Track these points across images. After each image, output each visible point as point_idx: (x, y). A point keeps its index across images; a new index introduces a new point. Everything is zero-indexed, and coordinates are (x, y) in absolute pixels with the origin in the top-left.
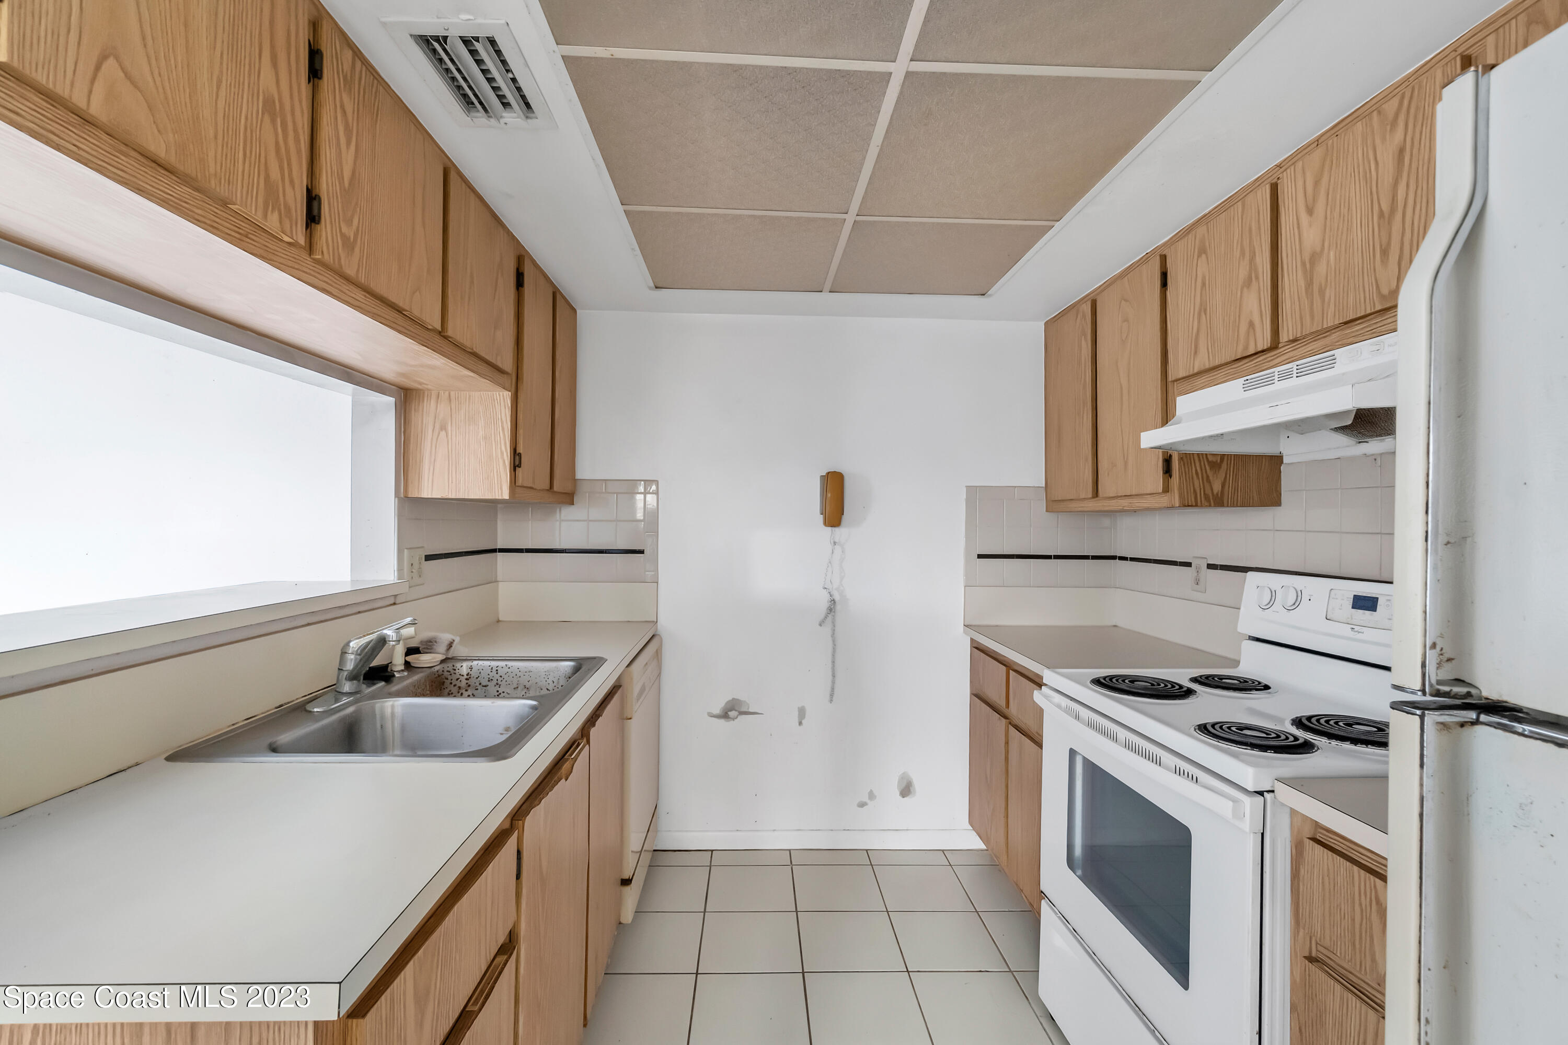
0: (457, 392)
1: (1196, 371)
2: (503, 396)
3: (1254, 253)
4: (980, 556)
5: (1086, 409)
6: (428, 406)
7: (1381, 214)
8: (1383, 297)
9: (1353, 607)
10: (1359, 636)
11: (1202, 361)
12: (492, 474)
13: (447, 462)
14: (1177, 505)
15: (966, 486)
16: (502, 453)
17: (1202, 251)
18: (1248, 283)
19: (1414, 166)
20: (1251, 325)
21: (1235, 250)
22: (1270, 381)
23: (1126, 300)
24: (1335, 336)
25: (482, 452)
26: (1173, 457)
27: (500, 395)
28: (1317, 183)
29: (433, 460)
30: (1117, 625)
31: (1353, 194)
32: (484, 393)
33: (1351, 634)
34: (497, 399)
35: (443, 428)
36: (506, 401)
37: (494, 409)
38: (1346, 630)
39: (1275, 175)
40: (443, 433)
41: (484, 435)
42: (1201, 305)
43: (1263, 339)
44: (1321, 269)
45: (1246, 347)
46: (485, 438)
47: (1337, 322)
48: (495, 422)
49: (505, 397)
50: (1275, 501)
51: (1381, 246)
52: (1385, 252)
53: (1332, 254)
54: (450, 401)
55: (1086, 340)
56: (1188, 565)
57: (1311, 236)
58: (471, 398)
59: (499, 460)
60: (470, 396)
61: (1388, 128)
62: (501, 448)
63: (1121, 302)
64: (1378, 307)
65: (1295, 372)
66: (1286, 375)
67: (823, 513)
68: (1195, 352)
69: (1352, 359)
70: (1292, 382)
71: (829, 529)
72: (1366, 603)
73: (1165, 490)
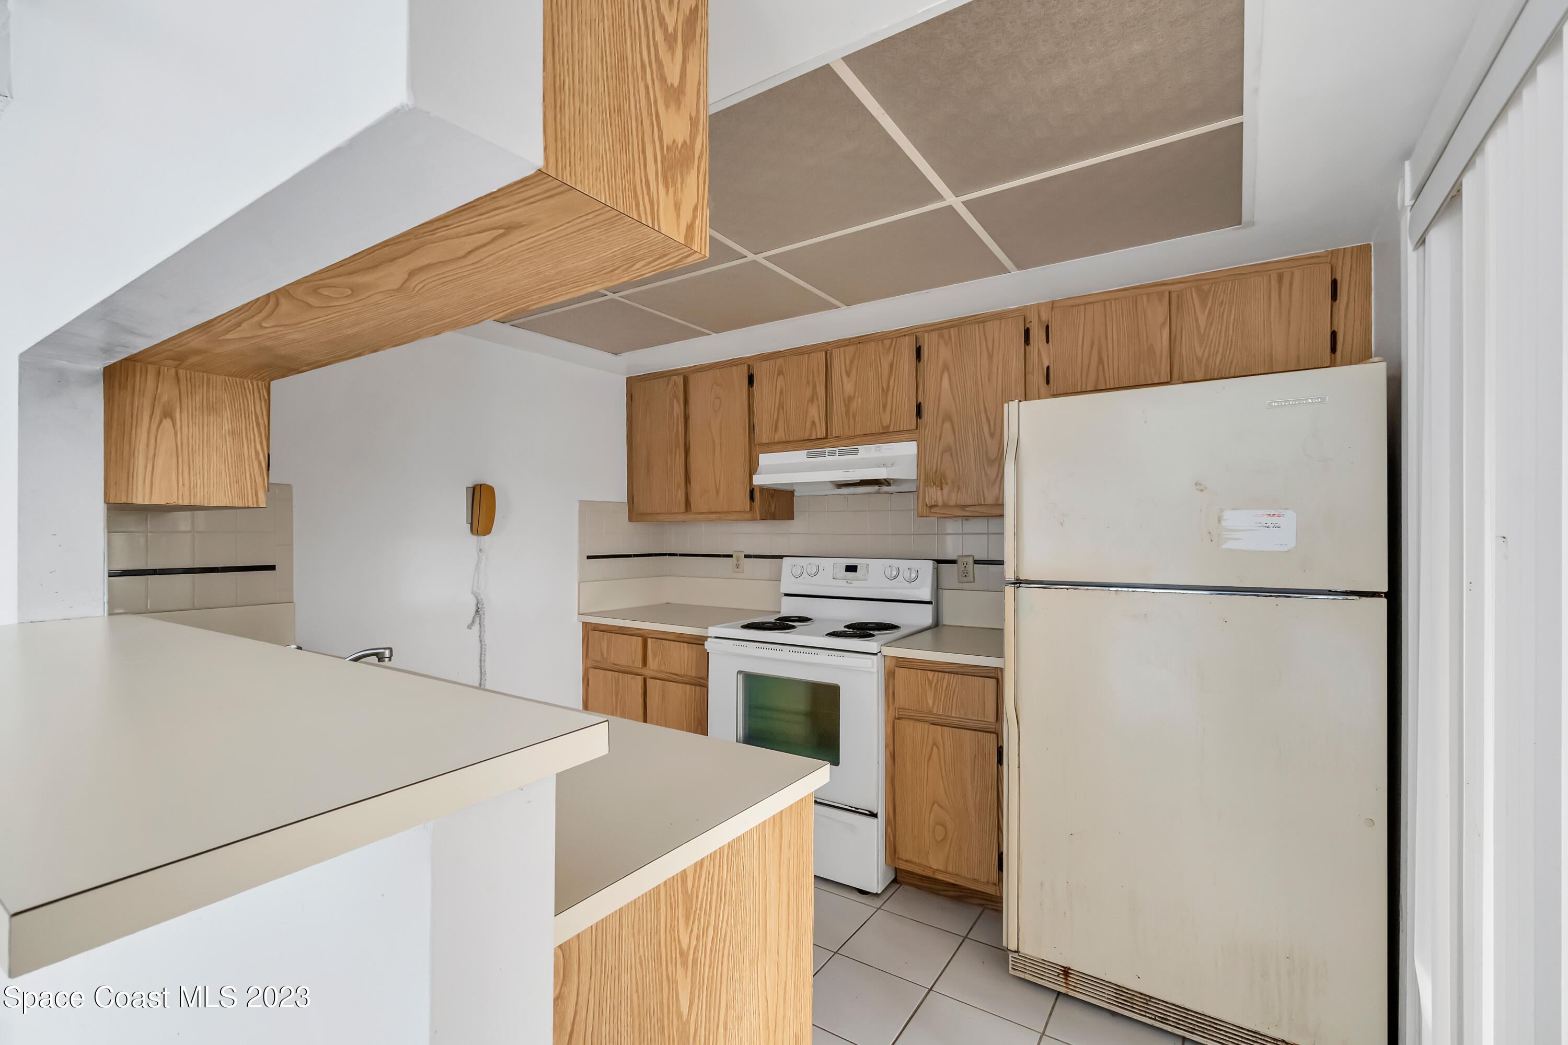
0: (188, 372)
1: (776, 440)
2: (258, 385)
3: (816, 384)
4: (589, 557)
5: (678, 450)
6: (142, 384)
7: (883, 389)
8: (883, 427)
9: (846, 571)
10: (851, 585)
11: (780, 435)
12: (243, 478)
13: (175, 460)
14: (759, 519)
15: (581, 502)
16: (257, 454)
17: (780, 373)
18: (812, 400)
19: (897, 373)
20: (813, 423)
21: (803, 379)
22: (822, 455)
23: (718, 385)
24: (858, 439)
25: (229, 451)
26: (755, 489)
27: (253, 385)
28: (852, 362)
29: (151, 455)
30: (669, 602)
31: (869, 375)
32: (230, 378)
33: (847, 584)
34: (249, 388)
35: (168, 414)
36: (261, 392)
37: (245, 401)
38: (844, 583)
39: (826, 347)
40: (167, 423)
41: (231, 430)
42: (780, 404)
43: (821, 433)
44: (854, 405)
45: (811, 435)
46: (233, 433)
47: (862, 433)
48: (247, 416)
49: (260, 387)
50: (791, 517)
51: (883, 403)
52: (885, 407)
53: (859, 400)
54: (178, 381)
55: (678, 401)
56: (731, 556)
57: (849, 387)
58: (211, 382)
59: (252, 461)
60: (208, 380)
61: (886, 351)
62: (255, 447)
63: (713, 385)
64: (881, 431)
65: (837, 453)
66: (833, 453)
67: (470, 522)
68: (776, 430)
69: (867, 452)
70: (836, 458)
71: (475, 537)
72: (851, 569)
73: (751, 509)
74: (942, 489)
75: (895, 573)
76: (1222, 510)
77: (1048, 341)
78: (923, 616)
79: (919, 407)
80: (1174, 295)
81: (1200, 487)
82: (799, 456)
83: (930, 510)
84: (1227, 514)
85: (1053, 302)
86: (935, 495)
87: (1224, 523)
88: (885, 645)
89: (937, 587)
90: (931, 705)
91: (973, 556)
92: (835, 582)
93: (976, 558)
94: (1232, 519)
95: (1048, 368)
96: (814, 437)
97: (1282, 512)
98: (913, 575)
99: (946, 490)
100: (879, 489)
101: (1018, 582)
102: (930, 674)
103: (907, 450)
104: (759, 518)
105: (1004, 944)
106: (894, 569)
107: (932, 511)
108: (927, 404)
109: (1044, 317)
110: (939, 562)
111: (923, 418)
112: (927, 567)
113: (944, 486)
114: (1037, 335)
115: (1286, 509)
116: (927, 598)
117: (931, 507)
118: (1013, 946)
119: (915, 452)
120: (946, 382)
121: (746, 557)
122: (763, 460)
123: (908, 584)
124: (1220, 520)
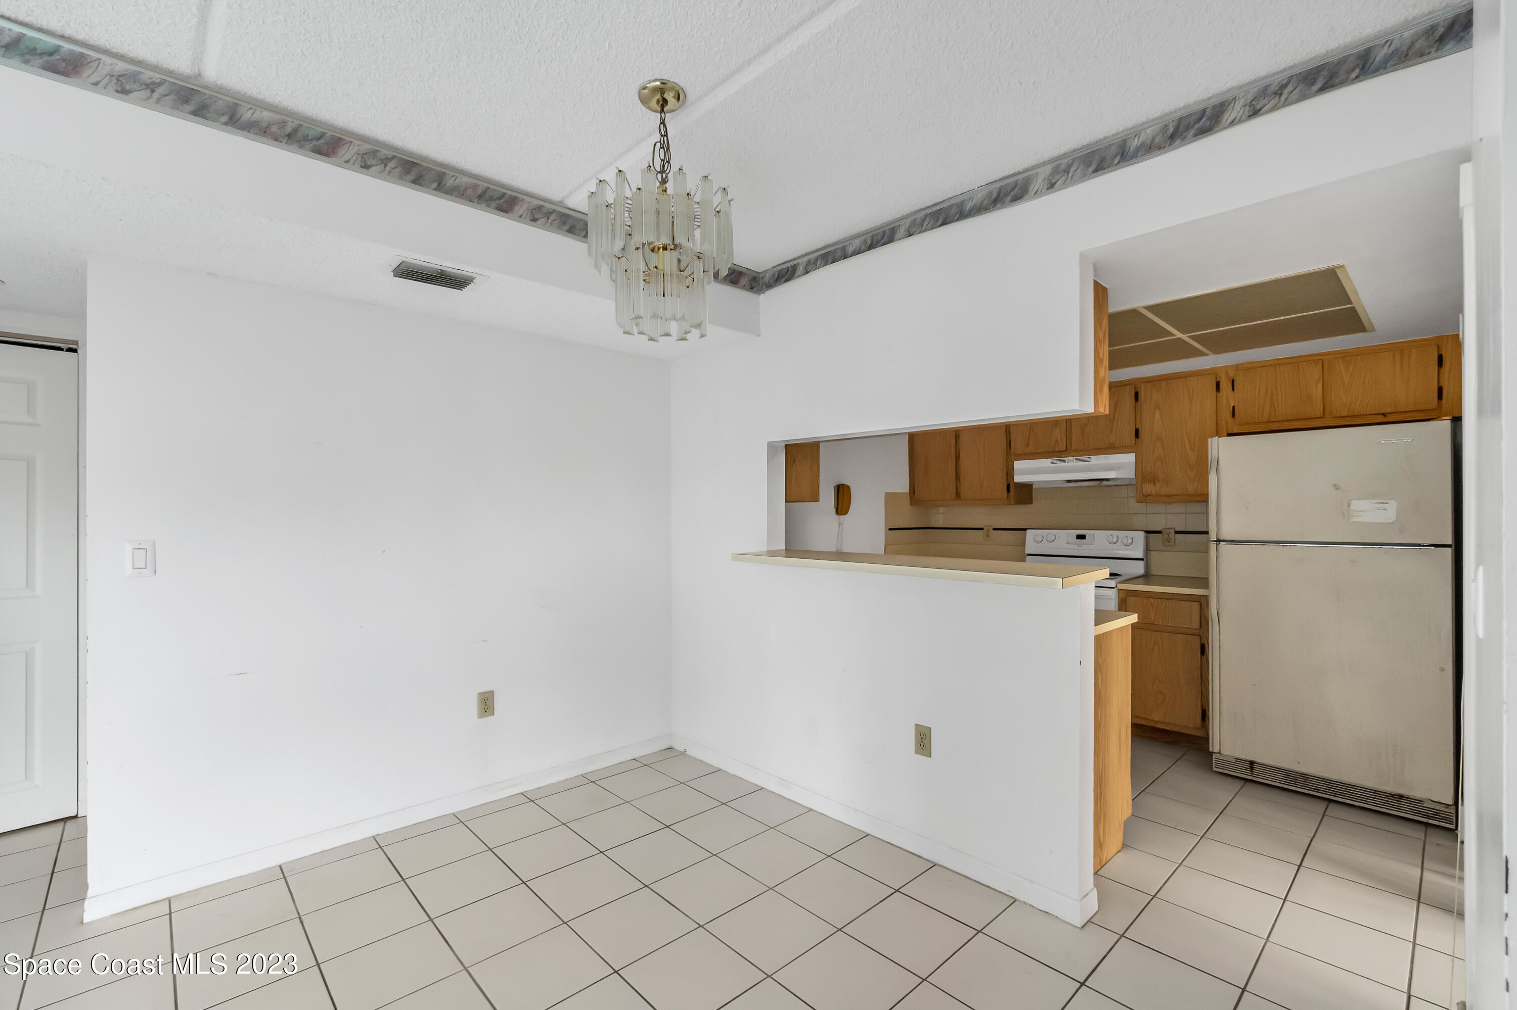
1: (1027, 451)
4: (890, 529)
7: (1110, 419)
8: (1109, 443)
9: (1077, 538)
10: (1080, 548)
11: (1031, 448)
15: (886, 493)
18: (1055, 426)
19: (1121, 409)
20: (1056, 444)
22: (1064, 462)
24: (1090, 451)
26: (1012, 485)
33: (1078, 548)
38: (1076, 547)
42: (1031, 428)
43: (1063, 447)
44: (1088, 430)
45: (1054, 448)
47: (1094, 448)
50: (1030, 502)
52: (1110, 430)
53: (1092, 425)
56: (982, 529)
64: (1108, 447)
65: (1075, 460)
66: (1071, 461)
67: (836, 507)
68: (1028, 445)
69: (1096, 460)
70: (1074, 464)
71: (838, 516)
72: (1081, 537)
73: (1007, 498)
74: (1155, 485)
75: (1115, 540)
76: (1351, 500)
77: (1233, 389)
78: (1139, 568)
79: (1137, 431)
80: (1326, 363)
81: (1336, 487)
82: (1046, 463)
83: (1145, 498)
84: (1354, 502)
85: (1237, 365)
86: (1149, 488)
87: (1352, 507)
88: (1119, 583)
89: (1147, 549)
90: (1153, 619)
91: (1174, 529)
92: (1069, 546)
93: (1177, 530)
94: (1357, 505)
95: (1234, 407)
96: (1057, 450)
97: (1389, 501)
98: (1130, 541)
99: (1158, 485)
100: (1100, 483)
101: (1219, 541)
102: (1152, 600)
103: (1130, 458)
104: (1013, 503)
105: (1211, 750)
106: (1114, 537)
107: (1147, 498)
108: (1143, 429)
109: (1231, 374)
110: (1148, 532)
111: (1140, 438)
112: (1141, 535)
113: (1156, 482)
114: (1225, 386)
115: (1390, 499)
116: (1140, 556)
117: (1146, 496)
118: (1216, 750)
119: (1135, 461)
120: (1157, 415)
121: (994, 529)
122: (1018, 465)
123: (1125, 547)
124: (1349, 505)
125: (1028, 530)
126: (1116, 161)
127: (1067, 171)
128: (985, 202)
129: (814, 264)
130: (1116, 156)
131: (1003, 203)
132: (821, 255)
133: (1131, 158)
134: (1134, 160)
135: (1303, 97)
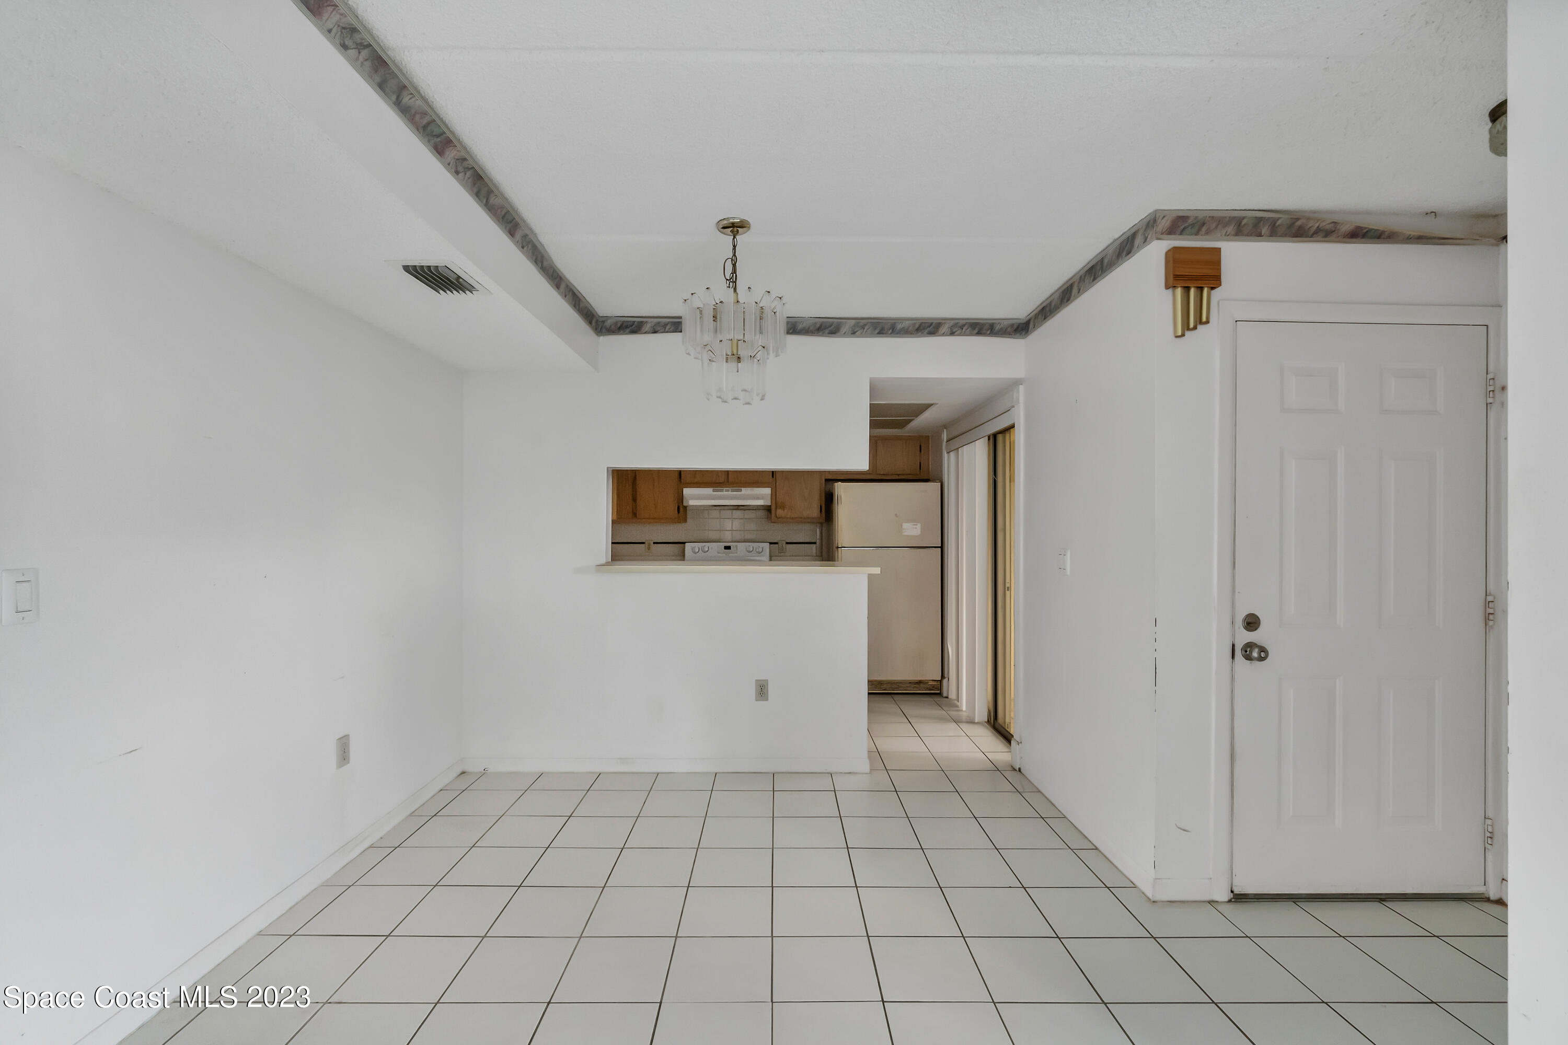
11: (698, 479)
43: (722, 480)
56: (643, 543)
65: (730, 490)
66: (728, 491)
68: (695, 477)
69: (746, 491)
70: (730, 493)
72: (728, 548)
73: (674, 518)
74: (780, 510)
75: (751, 549)
79: (774, 473)
81: (896, 515)
82: (708, 491)
83: (772, 520)
84: (903, 524)
89: (771, 556)
91: (786, 541)
92: (718, 555)
94: (905, 526)
96: (718, 482)
97: (918, 524)
98: (761, 550)
99: (786, 511)
101: (841, 547)
103: (767, 491)
104: (677, 522)
107: (779, 519)
110: (771, 543)
111: (776, 478)
112: (767, 546)
113: (785, 508)
117: (774, 518)
119: (772, 492)
121: (654, 543)
122: (687, 491)
123: (757, 554)
124: (902, 526)
125: (686, 544)
126: (889, 332)
127: (863, 327)
128: (811, 328)
129: (663, 326)
130: (890, 330)
131: (823, 333)
132: (672, 322)
133: (897, 334)
134: (898, 335)
135: (971, 335)
